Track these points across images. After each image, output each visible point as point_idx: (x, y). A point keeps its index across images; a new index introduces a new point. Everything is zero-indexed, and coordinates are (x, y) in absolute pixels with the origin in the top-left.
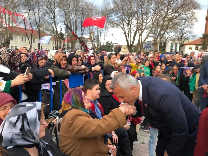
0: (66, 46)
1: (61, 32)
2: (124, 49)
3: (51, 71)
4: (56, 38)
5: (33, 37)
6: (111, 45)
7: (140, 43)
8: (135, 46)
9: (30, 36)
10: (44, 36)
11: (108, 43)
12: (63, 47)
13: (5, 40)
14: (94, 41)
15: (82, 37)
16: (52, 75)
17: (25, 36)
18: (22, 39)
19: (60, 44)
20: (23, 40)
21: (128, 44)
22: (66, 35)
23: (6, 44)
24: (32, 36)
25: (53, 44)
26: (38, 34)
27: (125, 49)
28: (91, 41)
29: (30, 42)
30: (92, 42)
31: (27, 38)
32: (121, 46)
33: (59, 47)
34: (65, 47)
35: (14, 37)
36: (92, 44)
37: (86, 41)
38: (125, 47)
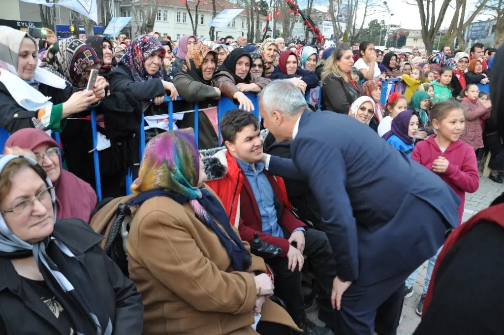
0: (271, 31)
2: (412, 40)
3: (168, 85)
4: (250, 13)
5: (200, 11)
6: (383, 29)
7: (458, 27)
8: (442, 34)
9: (195, 9)
10: (223, 9)
11: (374, 24)
12: (265, 34)
13: (145, 19)
14: (340, 18)
15: (309, 10)
16: (171, 96)
17: (185, 9)
18: (179, 16)
19: (258, 27)
20: (179, 20)
21: (425, 27)
22: (272, 5)
23: (147, 29)
24: (198, 9)
25: (243, 27)
26: (212, 4)
27: (414, 40)
28: (331, 19)
29: (194, 23)
30: (334, 20)
31: (188, 15)
32: (408, 32)
33: (255, 34)
34: (268, 33)
35: (162, 14)
36: (333, 25)
37: (320, 19)
38: (417, 35)
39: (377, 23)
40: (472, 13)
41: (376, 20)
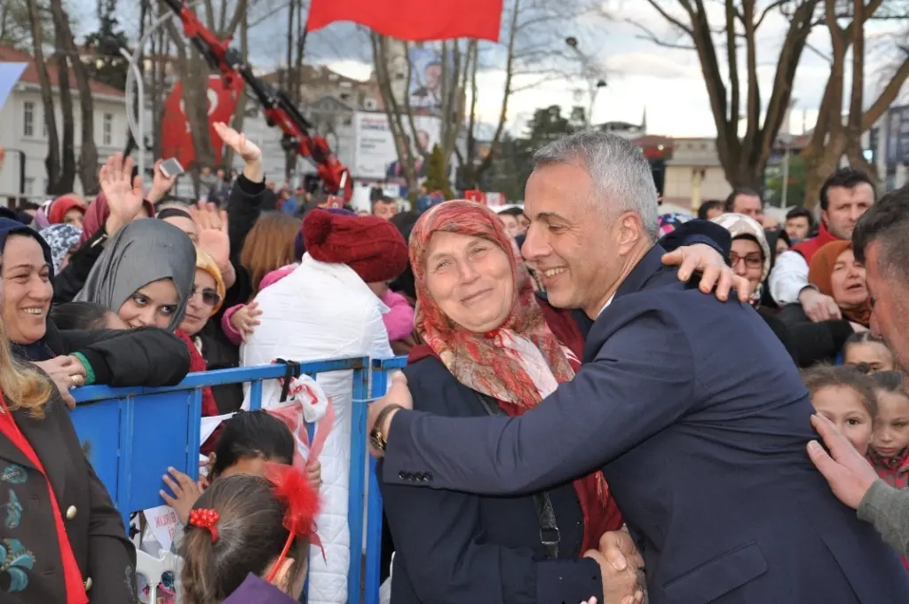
1: (108, 23)
2: (687, 174)
4: (54, 78)
7: (845, 122)
11: (547, 122)
21: (727, 129)
25: (28, 130)
27: (694, 172)
28: (383, 106)
30: (394, 110)
32: (670, 147)
36: (392, 128)
37: (341, 103)
38: (703, 154)
39: (558, 116)
40: (894, 73)
41: (556, 109)
